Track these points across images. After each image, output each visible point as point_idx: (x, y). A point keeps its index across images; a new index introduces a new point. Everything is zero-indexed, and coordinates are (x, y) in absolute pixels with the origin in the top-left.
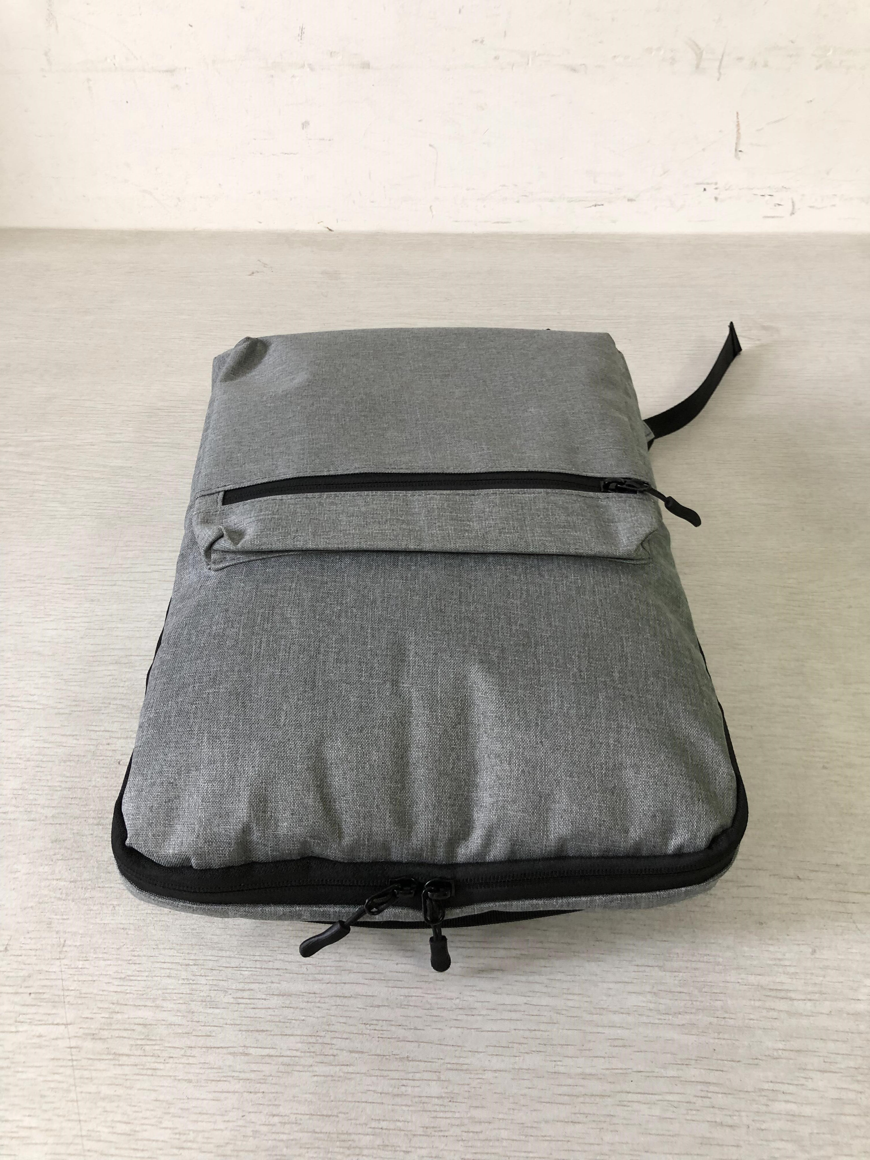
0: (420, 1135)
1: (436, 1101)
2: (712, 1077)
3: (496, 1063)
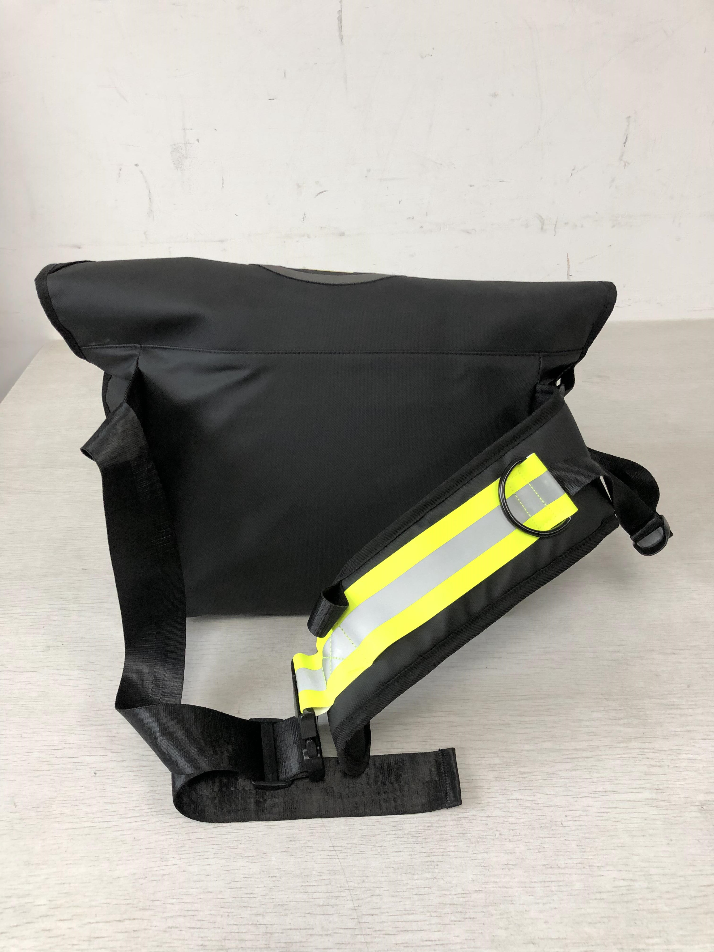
0: (494, 781)
1: (499, 766)
2: (644, 745)
3: (527, 747)
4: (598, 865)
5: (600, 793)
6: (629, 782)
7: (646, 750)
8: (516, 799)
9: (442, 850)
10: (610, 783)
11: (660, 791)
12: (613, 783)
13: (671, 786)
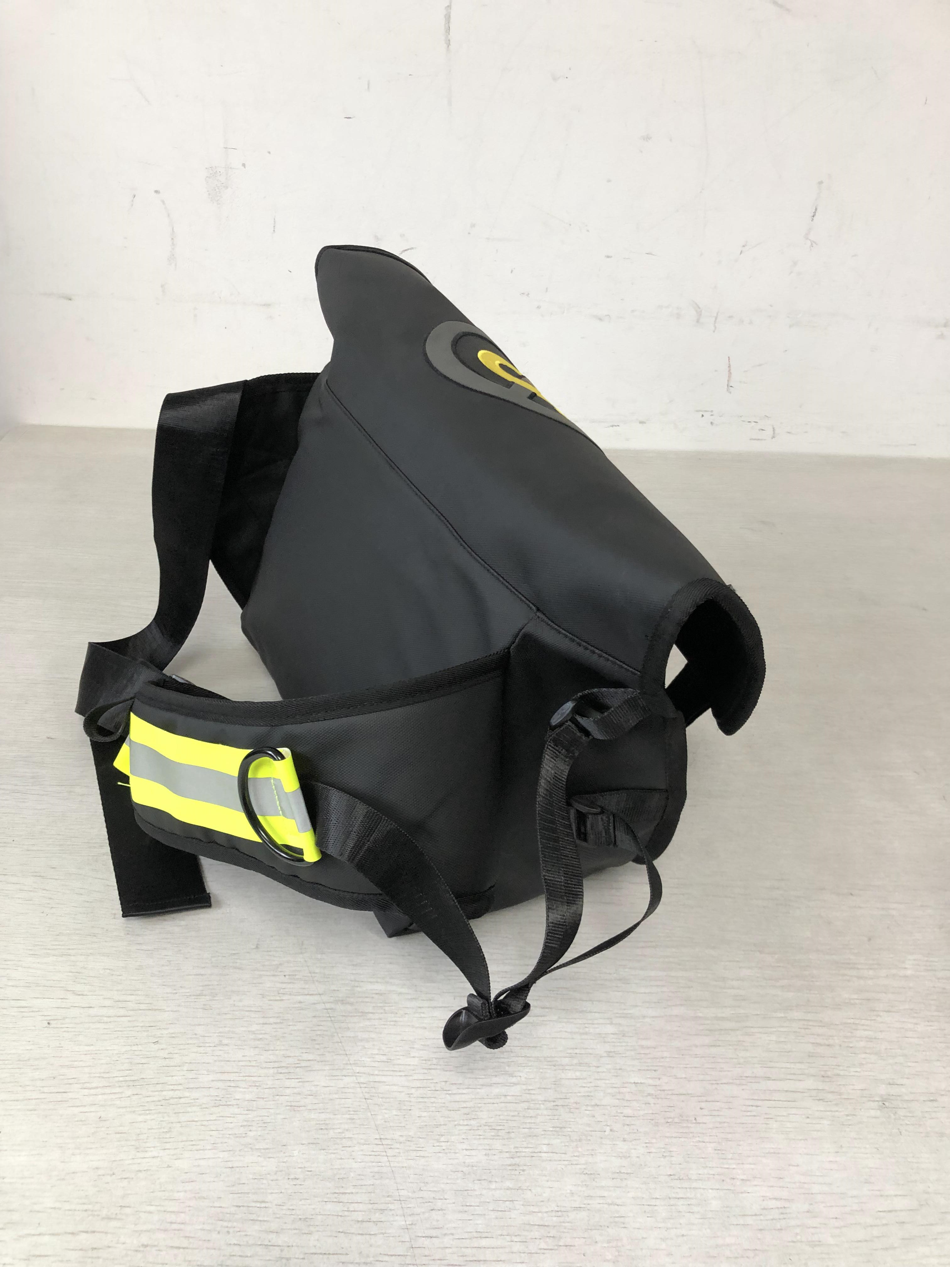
4: (742, 1177)
5: (749, 1078)
6: (788, 1065)
7: (811, 1023)
8: (634, 1083)
9: (531, 1150)
10: (760, 1065)
11: (827, 1080)
12: (765, 1066)
13: (842, 1073)
